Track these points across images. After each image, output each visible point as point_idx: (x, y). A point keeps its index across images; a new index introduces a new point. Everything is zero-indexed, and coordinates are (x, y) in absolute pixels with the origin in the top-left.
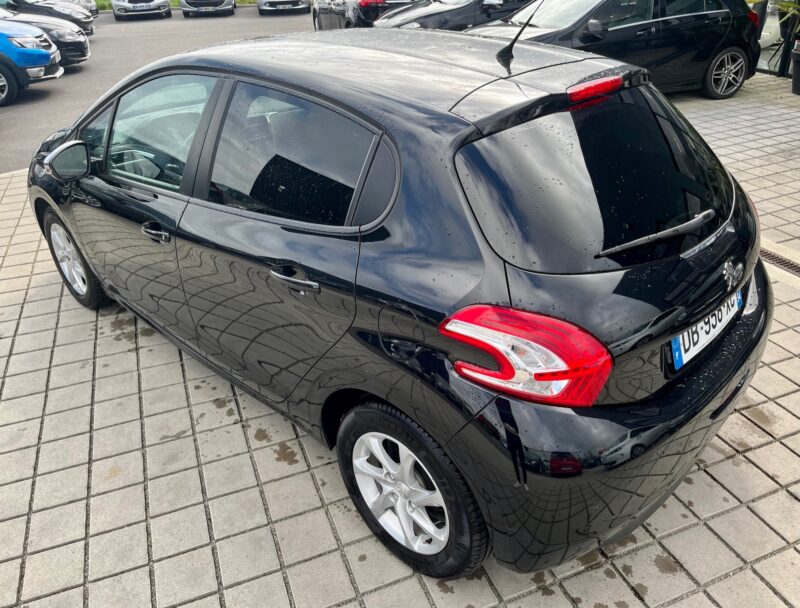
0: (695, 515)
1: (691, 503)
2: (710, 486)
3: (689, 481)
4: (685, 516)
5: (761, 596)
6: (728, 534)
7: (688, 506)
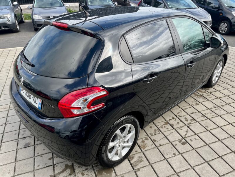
0: (37, 156)
1: (42, 156)
2: (45, 164)
3: (50, 159)
4: (38, 153)
5: (7, 161)
6: (27, 161)
7: (41, 155)
